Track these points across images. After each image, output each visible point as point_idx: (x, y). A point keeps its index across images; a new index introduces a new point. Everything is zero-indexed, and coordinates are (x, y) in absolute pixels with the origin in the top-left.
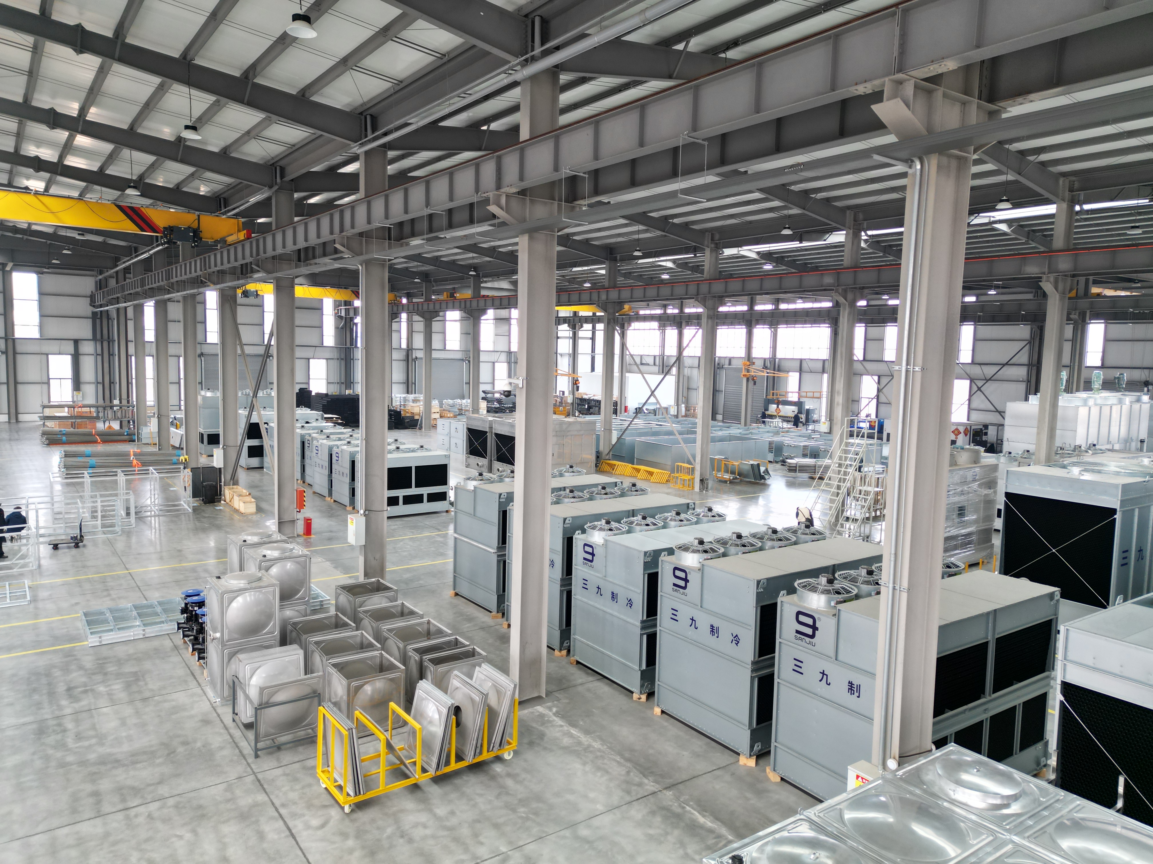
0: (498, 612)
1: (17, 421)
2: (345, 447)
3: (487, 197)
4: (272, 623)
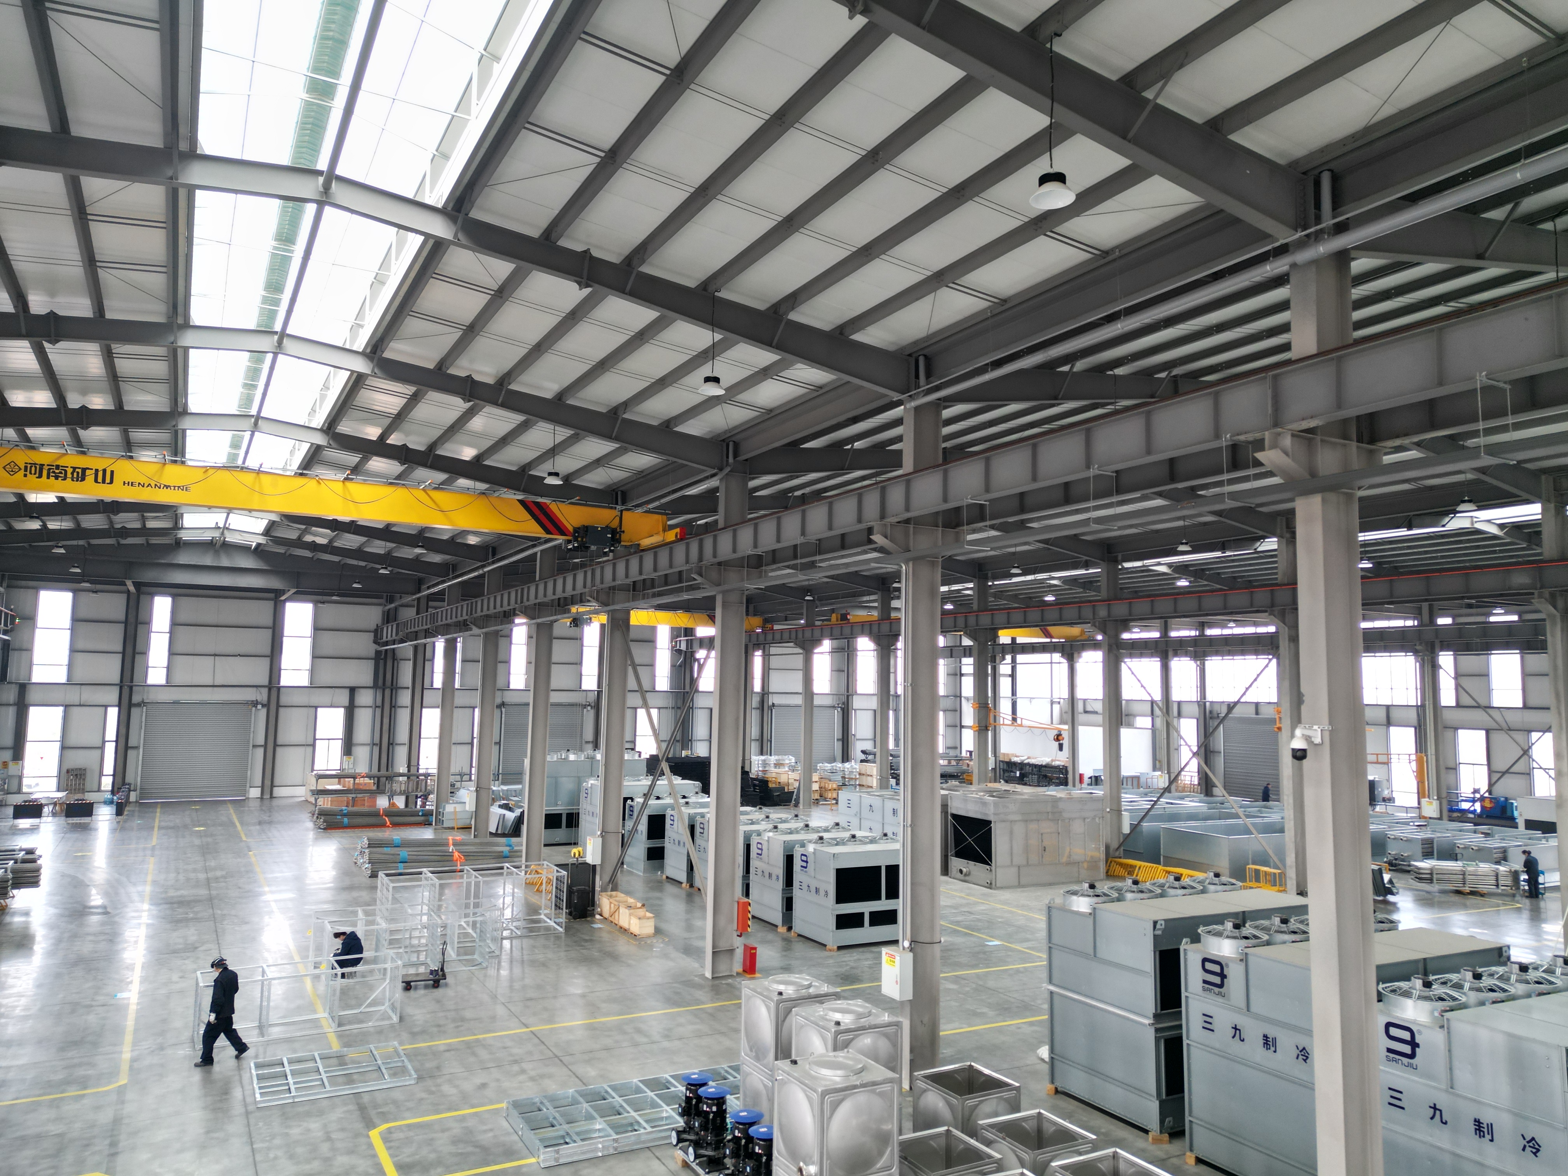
0: (1161, 1132)
1: (272, 797)
2: (771, 834)
3: (1251, 439)
4: (889, 1149)
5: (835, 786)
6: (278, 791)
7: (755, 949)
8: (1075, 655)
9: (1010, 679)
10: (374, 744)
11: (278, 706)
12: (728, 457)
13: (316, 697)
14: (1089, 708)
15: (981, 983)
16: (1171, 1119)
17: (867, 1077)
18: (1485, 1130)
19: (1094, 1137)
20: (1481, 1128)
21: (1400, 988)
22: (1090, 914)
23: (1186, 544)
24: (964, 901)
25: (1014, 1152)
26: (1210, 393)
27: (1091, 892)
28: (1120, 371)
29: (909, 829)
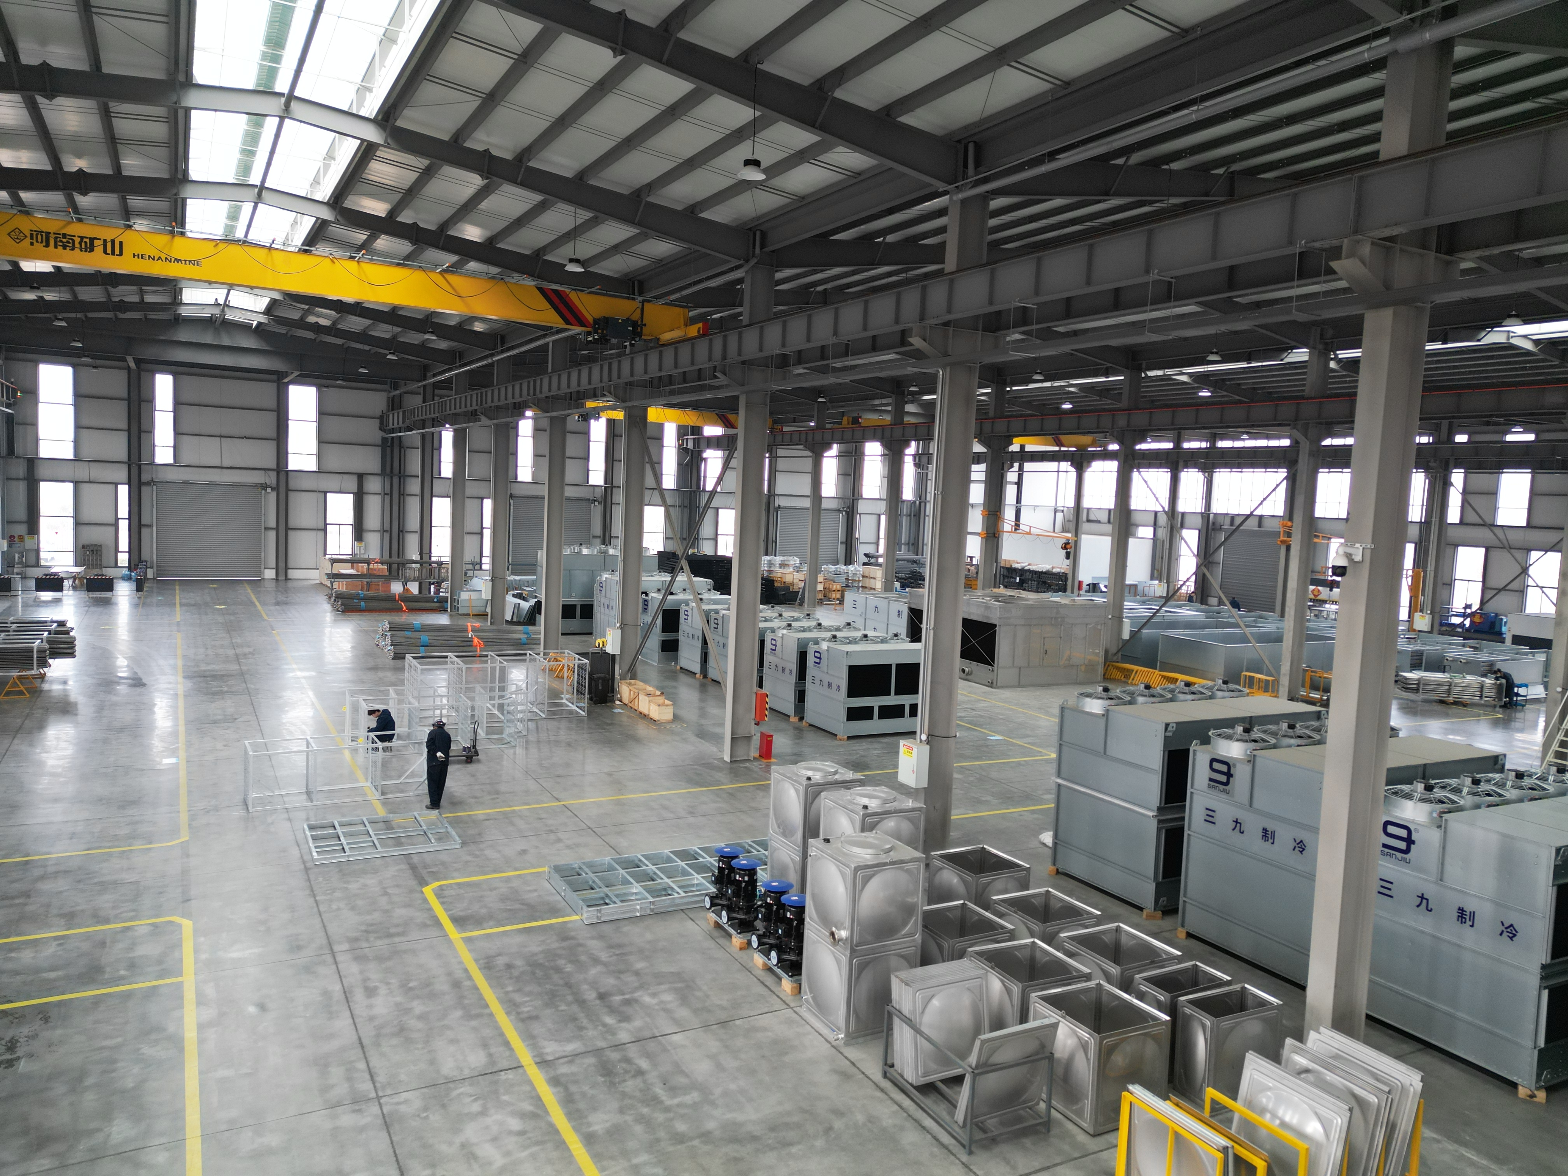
0: (1155, 910)
1: (287, 579)
2: (785, 631)
3: (1328, 246)
4: (914, 919)
5: (839, 587)
6: (292, 574)
7: (771, 736)
8: (1085, 464)
9: (1016, 486)
10: (384, 531)
11: (288, 490)
12: (754, 248)
13: (325, 482)
14: (1092, 517)
15: (984, 773)
16: (1165, 899)
17: (894, 856)
18: (1468, 918)
19: (1099, 913)
20: (1462, 915)
21: (1402, 791)
22: (1103, 715)
23: (1217, 353)
24: (966, 699)
25: (1025, 924)
26: (1288, 195)
27: (1104, 694)
28: (1175, 166)
29: (932, 632)
